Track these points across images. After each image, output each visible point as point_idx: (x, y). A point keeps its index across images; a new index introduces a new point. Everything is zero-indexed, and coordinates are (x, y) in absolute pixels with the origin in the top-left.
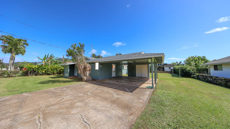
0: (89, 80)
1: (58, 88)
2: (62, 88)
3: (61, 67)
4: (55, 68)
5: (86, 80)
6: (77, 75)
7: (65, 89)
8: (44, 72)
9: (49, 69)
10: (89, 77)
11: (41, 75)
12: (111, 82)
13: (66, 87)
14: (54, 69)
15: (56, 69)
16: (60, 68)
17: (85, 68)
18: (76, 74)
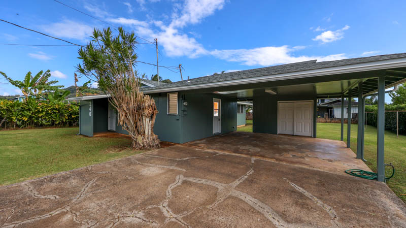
0: (151, 144)
1: (51, 179)
2: (66, 178)
3: (72, 108)
4: (56, 109)
5: (144, 146)
6: (114, 129)
7: (74, 182)
8: (26, 119)
9: (38, 112)
10: (152, 135)
11: (18, 126)
12: (221, 152)
13: (80, 175)
14: (55, 113)
15: (59, 111)
16: (70, 109)
17: (139, 109)
18: (112, 126)
